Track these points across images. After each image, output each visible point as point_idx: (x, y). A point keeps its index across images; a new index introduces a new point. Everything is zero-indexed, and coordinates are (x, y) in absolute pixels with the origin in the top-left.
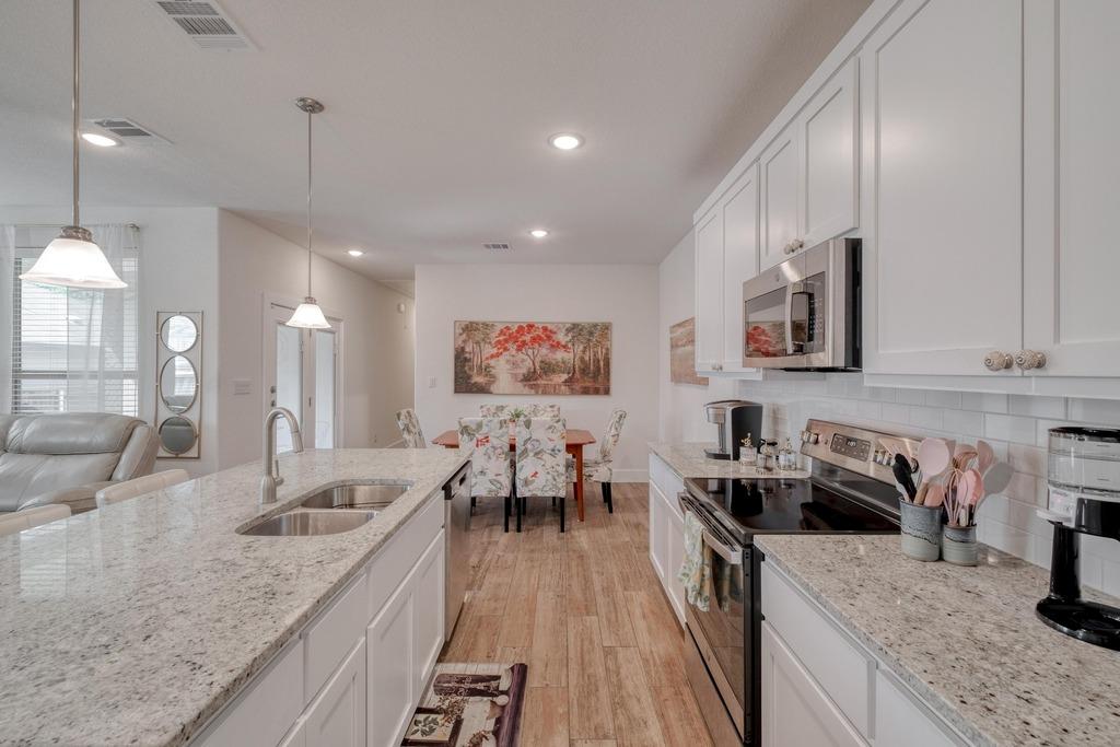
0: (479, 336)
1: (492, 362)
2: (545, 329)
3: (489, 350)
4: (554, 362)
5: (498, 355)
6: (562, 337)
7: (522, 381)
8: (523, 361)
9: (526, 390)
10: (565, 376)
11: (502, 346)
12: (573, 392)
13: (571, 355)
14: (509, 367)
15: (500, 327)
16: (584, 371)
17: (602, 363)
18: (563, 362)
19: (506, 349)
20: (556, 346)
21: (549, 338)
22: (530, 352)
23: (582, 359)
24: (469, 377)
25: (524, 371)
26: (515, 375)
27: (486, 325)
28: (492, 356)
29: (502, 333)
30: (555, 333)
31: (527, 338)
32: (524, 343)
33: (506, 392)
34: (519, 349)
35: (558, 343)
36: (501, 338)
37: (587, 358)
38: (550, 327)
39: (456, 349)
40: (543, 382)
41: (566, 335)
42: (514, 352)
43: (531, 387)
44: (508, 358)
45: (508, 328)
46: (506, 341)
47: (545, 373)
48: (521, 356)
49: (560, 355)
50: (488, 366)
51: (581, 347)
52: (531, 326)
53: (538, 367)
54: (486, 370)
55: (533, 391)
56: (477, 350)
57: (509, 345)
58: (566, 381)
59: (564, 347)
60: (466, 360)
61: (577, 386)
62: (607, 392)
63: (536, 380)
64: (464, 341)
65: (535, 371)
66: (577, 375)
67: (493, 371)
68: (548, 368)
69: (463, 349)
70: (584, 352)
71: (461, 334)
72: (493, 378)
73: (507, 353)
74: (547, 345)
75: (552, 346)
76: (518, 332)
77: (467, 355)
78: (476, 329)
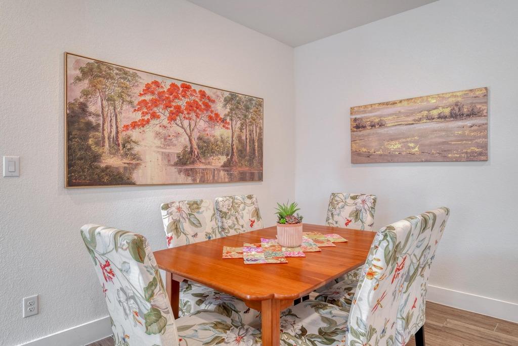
0: (113, 89)
1: (135, 134)
2: (203, 94)
3: (129, 115)
4: (212, 139)
5: (143, 123)
6: (220, 109)
7: (176, 164)
8: (178, 135)
9: (182, 178)
10: (223, 159)
11: (149, 110)
12: (232, 180)
13: (230, 131)
14: (158, 142)
15: (147, 80)
16: (241, 152)
17: (256, 144)
18: (222, 141)
19: (154, 116)
20: (214, 119)
21: (207, 107)
22: (186, 123)
23: (239, 138)
24: (96, 157)
25: (179, 150)
26: (168, 155)
27: (124, 72)
28: (134, 125)
29: (148, 89)
30: (213, 101)
31: (182, 103)
32: (178, 110)
33: (155, 182)
34: (172, 118)
35: (217, 115)
36: (148, 97)
37: (244, 138)
38: (208, 92)
39: (69, 106)
40: (202, 166)
41: (225, 106)
42: (165, 122)
43: (188, 173)
44: (157, 128)
45: (156, 83)
46: (155, 103)
47: (204, 153)
48: (175, 128)
49: (219, 132)
50: (128, 140)
51: (239, 125)
52: (186, 87)
53: (195, 146)
54: (124, 146)
55: (190, 180)
56: (109, 110)
57: (159, 110)
58: (224, 166)
59: (224, 121)
60: (90, 127)
61: (235, 172)
62: (260, 178)
63: (193, 163)
64: (86, 93)
65: (192, 152)
66: (236, 158)
67: (136, 149)
68: (206, 148)
69: (83, 107)
70: (241, 129)
71: (78, 79)
72: (136, 160)
73: (153, 122)
74: (205, 116)
75: (211, 118)
76: (170, 91)
77: (92, 119)
78: (109, 77)
